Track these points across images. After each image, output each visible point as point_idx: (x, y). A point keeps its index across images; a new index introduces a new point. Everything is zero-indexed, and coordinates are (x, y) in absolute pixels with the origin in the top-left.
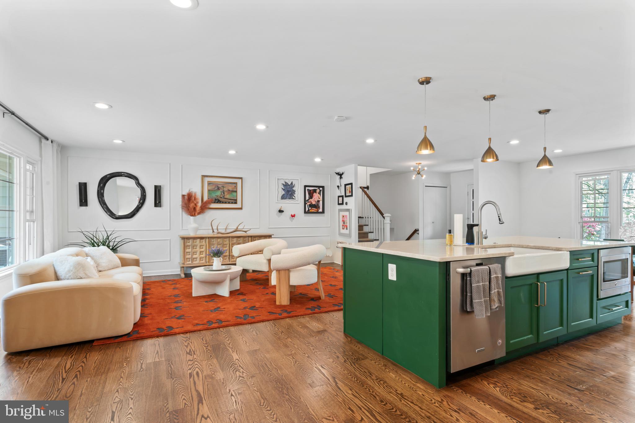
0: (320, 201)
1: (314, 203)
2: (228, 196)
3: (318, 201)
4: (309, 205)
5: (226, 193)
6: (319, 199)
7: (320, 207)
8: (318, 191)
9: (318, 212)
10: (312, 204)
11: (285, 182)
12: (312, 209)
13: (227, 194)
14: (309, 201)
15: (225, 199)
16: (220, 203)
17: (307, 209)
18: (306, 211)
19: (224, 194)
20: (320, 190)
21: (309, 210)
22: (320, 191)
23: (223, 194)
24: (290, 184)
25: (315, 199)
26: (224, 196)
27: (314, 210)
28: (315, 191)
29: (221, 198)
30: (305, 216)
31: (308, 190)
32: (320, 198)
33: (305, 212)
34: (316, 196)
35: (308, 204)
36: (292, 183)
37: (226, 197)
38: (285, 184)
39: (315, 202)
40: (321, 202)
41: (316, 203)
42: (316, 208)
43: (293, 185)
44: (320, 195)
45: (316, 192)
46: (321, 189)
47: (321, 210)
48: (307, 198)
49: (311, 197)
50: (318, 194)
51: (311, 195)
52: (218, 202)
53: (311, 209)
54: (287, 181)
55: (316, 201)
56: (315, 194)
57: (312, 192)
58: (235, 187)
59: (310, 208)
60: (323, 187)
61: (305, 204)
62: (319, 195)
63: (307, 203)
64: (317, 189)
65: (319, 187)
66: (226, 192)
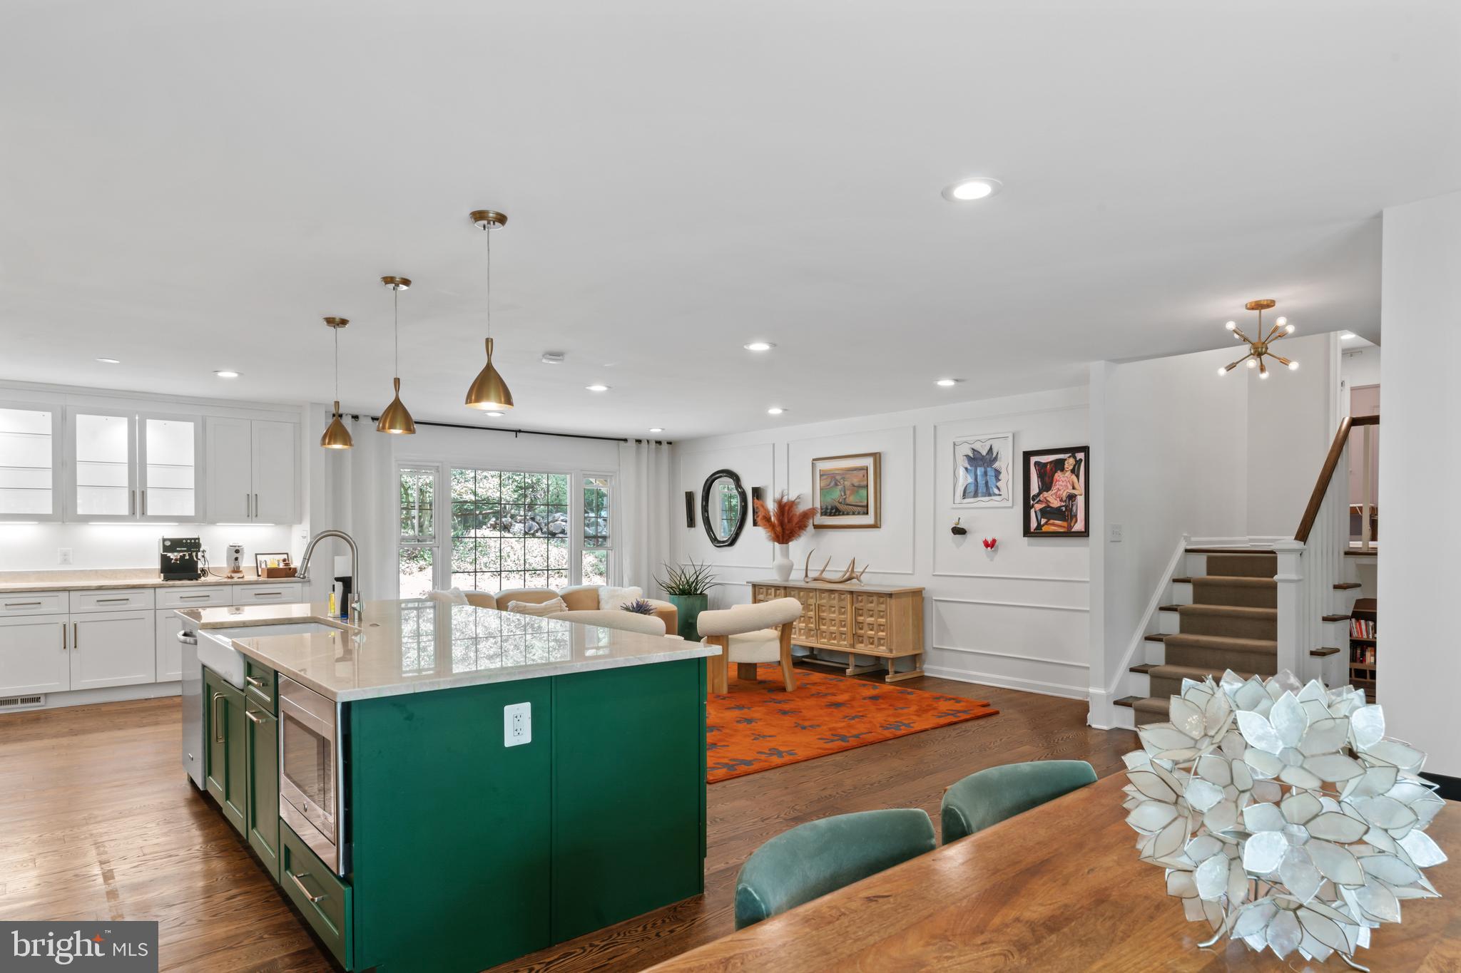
0: (1078, 497)
1: (1055, 503)
2: (852, 499)
3: (1072, 497)
4: (1041, 510)
5: (848, 492)
6: (1074, 488)
7: (1076, 516)
8: (1070, 463)
9: (1069, 534)
10: (1049, 506)
11: (973, 449)
12: (1051, 521)
13: (851, 494)
14: (1041, 497)
15: (847, 505)
16: (839, 515)
17: (1034, 524)
18: (1032, 530)
19: (845, 494)
20: (1076, 461)
21: (1039, 526)
22: (1078, 462)
23: (843, 494)
24: (984, 453)
25: (1059, 490)
26: (845, 499)
27: (1057, 525)
28: (1059, 465)
29: (840, 503)
30: (1029, 545)
31: (1036, 463)
32: (1076, 486)
33: (1027, 532)
34: (1064, 482)
35: (1037, 509)
36: (991, 448)
37: (848, 501)
38: (972, 455)
39: (1061, 500)
40: (1080, 500)
41: (1063, 504)
42: (1064, 519)
43: (994, 456)
44: (1078, 476)
45: (1062, 470)
46: (1081, 456)
47: (1079, 526)
48: (1035, 489)
49: (1046, 485)
50: (1068, 474)
51: (1047, 479)
52: (836, 512)
53: (1046, 523)
54: (977, 446)
55: (1064, 495)
56: (1058, 475)
57: (1051, 470)
58: (864, 476)
59: (1043, 521)
60: (1085, 450)
61: (1027, 508)
62: (1074, 477)
63: (1033, 506)
64: (1066, 460)
65: (1073, 451)
66: (848, 490)
